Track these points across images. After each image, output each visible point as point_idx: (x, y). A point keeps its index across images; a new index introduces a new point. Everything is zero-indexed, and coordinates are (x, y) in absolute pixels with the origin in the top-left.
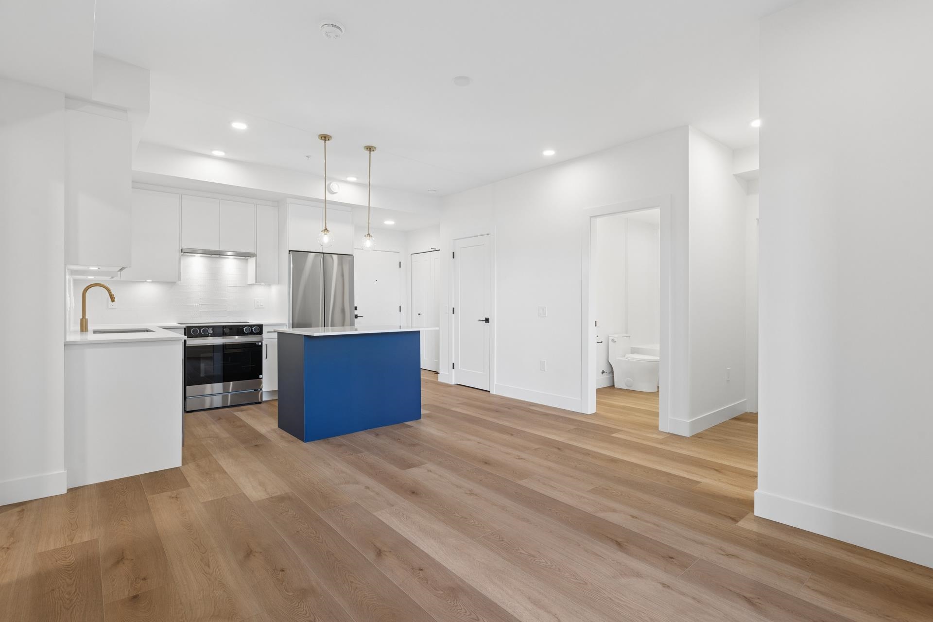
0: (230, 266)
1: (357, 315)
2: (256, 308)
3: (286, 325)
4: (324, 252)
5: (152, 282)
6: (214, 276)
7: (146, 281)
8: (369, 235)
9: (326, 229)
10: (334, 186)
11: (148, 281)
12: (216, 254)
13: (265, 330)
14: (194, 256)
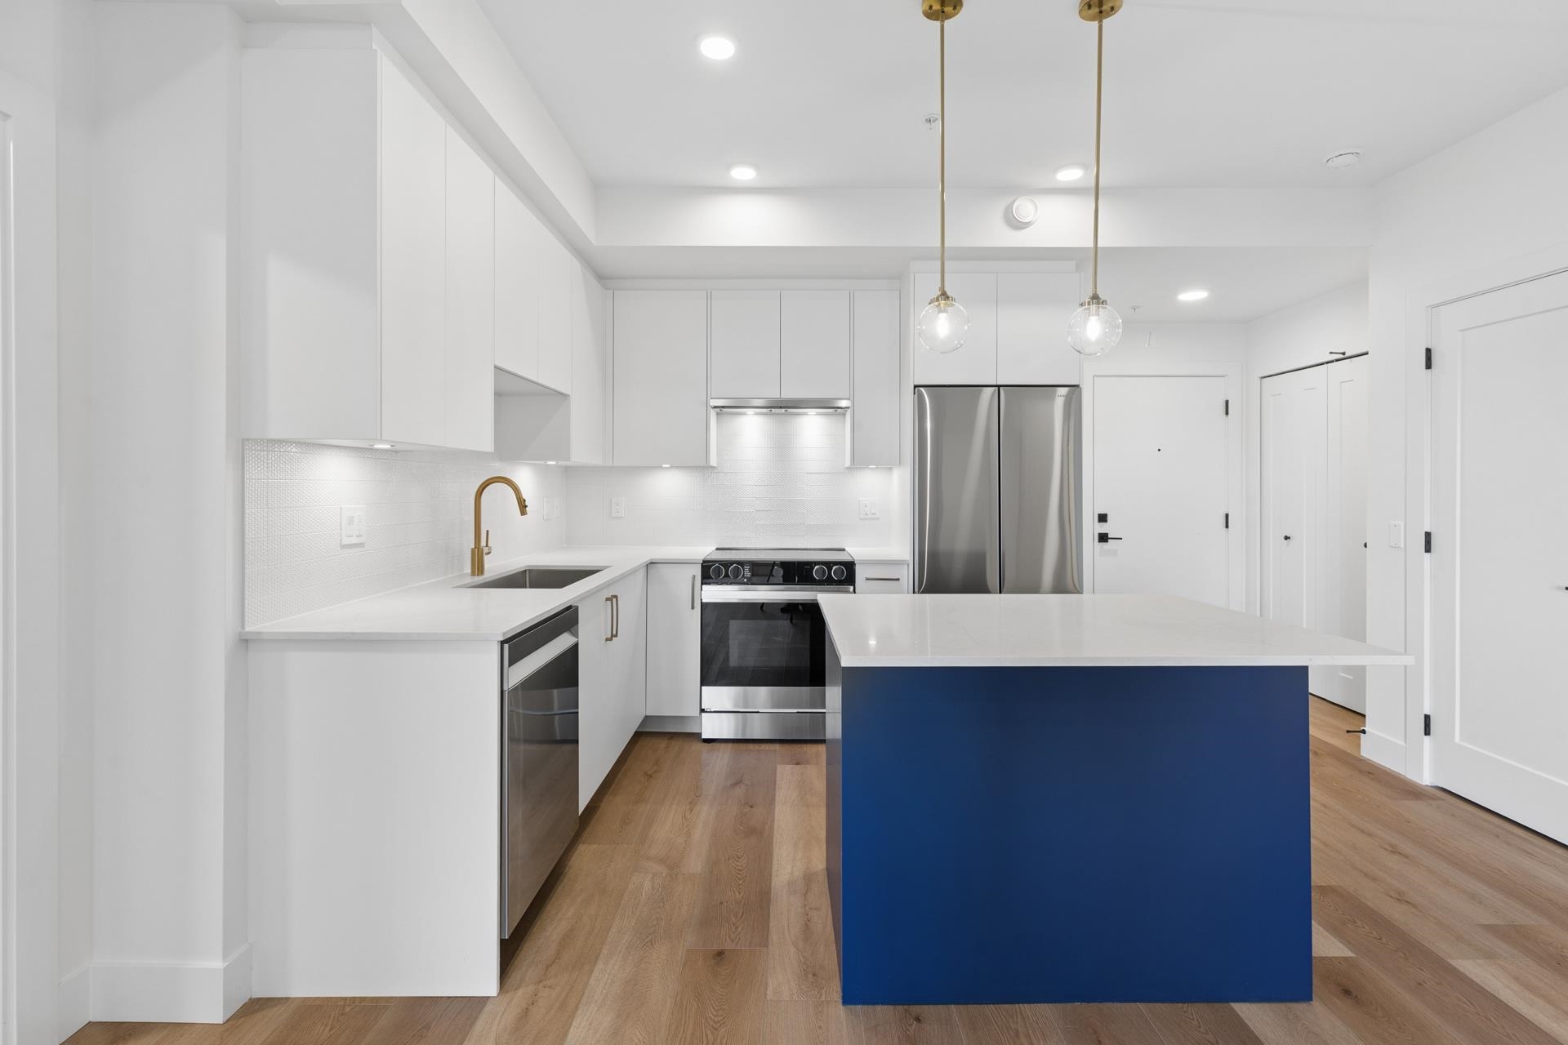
0: (811, 427)
1: (1107, 534)
2: (862, 519)
3: (908, 565)
4: (999, 383)
5: (671, 467)
6: (782, 450)
7: (661, 467)
8: (1095, 298)
9: (944, 295)
10: (1025, 208)
11: (664, 466)
12: (783, 406)
13: (860, 574)
14: (744, 414)
